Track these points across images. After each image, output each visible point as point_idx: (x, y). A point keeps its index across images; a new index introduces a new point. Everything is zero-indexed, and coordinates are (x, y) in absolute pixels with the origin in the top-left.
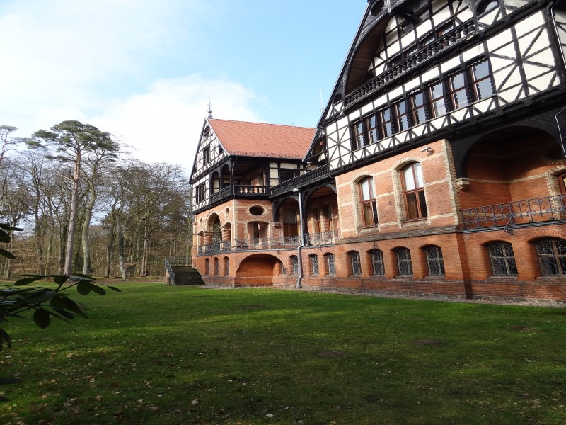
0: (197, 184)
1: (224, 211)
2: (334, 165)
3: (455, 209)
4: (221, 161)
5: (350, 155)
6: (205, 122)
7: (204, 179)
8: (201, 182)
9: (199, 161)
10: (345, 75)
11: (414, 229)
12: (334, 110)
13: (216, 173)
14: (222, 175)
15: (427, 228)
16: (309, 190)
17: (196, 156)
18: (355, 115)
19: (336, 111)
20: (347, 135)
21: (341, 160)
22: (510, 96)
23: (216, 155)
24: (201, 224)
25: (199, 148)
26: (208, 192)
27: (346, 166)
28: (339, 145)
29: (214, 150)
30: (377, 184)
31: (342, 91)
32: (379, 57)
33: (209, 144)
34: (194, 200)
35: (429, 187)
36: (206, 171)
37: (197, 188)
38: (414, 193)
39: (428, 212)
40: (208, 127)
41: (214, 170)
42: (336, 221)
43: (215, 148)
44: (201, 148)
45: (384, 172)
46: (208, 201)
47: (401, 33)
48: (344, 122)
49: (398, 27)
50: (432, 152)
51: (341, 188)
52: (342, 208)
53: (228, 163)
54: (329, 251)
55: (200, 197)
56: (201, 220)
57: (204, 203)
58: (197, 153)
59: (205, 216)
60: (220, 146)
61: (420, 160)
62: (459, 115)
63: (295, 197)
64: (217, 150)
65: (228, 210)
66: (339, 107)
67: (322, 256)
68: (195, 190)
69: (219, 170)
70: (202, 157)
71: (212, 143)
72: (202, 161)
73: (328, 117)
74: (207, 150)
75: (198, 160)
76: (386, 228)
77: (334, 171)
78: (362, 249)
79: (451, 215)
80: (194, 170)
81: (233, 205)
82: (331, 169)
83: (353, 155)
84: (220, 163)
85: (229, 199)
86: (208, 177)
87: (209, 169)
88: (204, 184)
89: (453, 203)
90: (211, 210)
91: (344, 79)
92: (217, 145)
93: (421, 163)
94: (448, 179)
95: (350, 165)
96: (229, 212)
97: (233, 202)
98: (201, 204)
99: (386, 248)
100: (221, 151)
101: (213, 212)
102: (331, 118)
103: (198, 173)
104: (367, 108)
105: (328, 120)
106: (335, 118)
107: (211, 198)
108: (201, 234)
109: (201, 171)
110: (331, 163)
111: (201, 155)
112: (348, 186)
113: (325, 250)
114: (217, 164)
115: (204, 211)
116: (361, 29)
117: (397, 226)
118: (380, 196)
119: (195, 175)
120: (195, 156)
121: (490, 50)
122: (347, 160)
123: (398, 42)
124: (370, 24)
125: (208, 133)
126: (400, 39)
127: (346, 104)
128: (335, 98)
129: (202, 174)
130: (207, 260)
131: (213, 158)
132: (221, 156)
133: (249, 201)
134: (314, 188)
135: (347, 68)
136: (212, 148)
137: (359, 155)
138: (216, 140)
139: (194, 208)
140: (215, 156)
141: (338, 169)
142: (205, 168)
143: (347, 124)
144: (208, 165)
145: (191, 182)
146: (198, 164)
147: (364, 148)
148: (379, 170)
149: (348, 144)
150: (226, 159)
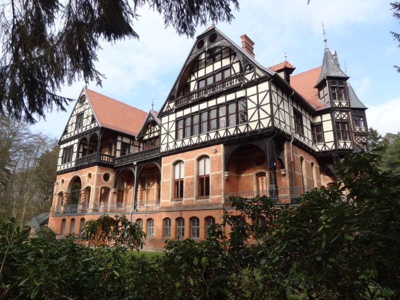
0: (65, 145)
1: (86, 175)
2: (163, 149)
3: (223, 192)
4: (92, 129)
5: (174, 143)
6: (83, 90)
7: (72, 143)
8: (69, 144)
9: (71, 125)
10: (178, 83)
11: (202, 203)
12: (168, 106)
13: (85, 139)
14: (90, 142)
15: (209, 204)
16: (143, 164)
17: (70, 119)
18: (180, 114)
19: (170, 108)
20: (174, 128)
21: (168, 146)
22: (253, 126)
23: (89, 123)
24: (62, 185)
25: (73, 113)
26: (75, 155)
27: (170, 151)
28: (168, 133)
29: (87, 118)
30: (186, 168)
31: (175, 94)
32: (194, 75)
33: (84, 111)
34: (60, 160)
35: (212, 175)
36: (76, 136)
37: (65, 149)
38: (203, 178)
39: (210, 193)
40: (84, 96)
41: (84, 136)
42: (148, 191)
43: (88, 117)
44: (75, 113)
45: (191, 160)
46: (73, 164)
47: (206, 64)
48: (172, 117)
49: (205, 58)
50: (216, 152)
51: (164, 167)
52: (163, 182)
53: (98, 132)
54: (151, 217)
55: (66, 159)
56: (63, 181)
57: (69, 165)
58: (71, 116)
59: (68, 178)
60: (93, 116)
61: (210, 156)
62: (232, 131)
63: (133, 170)
64: (90, 118)
65: (90, 175)
66: (172, 105)
67: (146, 221)
68: (62, 151)
69: (88, 137)
70: (75, 121)
71: (86, 111)
72: (74, 125)
73: (164, 111)
74: (80, 116)
75: (70, 123)
76: (187, 201)
77: (163, 153)
78: (173, 217)
79: (220, 196)
80: (65, 132)
81: (95, 171)
82: (161, 151)
83: (175, 143)
84: (91, 131)
85: (93, 165)
86: (77, 141)
87: (80, 134)
88: (72, 147)
89: (223, 188)
90: (74, 172)
91: (177, 85)
92: (91, 114)
93: (210, 158)
94: (222, 172)
95: (173, 150)
96: (91, 177)
97: (96, 167)
98: (66, 166)
99: (187, 216)
100: (93, 120)
101: (76, 175)
102: (166, 112)
103: (69, 135)
104: (187, 111)
105: (164, 113)
106: (168, 113)
107: (77, 161)
108: (61, 194)
109: (72, 134)
110: (162, 146)
111: (74, 119)
112: (169, 166)
113: (149, 216)
114: (88, 131)
115: (68, 172)
116: (191, 54)
117: (193, 201)
118: (187, 177)
119: (65, 137)
120: (68, 119)
121: (248, 95)
122: (171, 146)
123: (204, 69)
124: (196, 53)
125: (84, 101)
126: (205, 67)
127: (176, 104)
128: (171, 98)
129: (72, 137)
130: (64, 220)
131: (85, 125)
132: (93, 125)
133: (104, 168)
134: (146, 164)
135: (180, 79)
136: (85, 116)
137: (179, 144)
138: (90, 109)
139: (59, 168)
140: (87, 124)
141: (165, 152)
142: (76, 133)
143: (175, 119)
144: (80, 131)
145: (61, 143)
146: (69, 127)
147: (183, 140)
148: (188, 158)
149: (173, 134)
150: (96, 129)
